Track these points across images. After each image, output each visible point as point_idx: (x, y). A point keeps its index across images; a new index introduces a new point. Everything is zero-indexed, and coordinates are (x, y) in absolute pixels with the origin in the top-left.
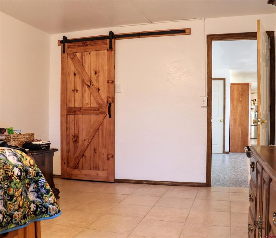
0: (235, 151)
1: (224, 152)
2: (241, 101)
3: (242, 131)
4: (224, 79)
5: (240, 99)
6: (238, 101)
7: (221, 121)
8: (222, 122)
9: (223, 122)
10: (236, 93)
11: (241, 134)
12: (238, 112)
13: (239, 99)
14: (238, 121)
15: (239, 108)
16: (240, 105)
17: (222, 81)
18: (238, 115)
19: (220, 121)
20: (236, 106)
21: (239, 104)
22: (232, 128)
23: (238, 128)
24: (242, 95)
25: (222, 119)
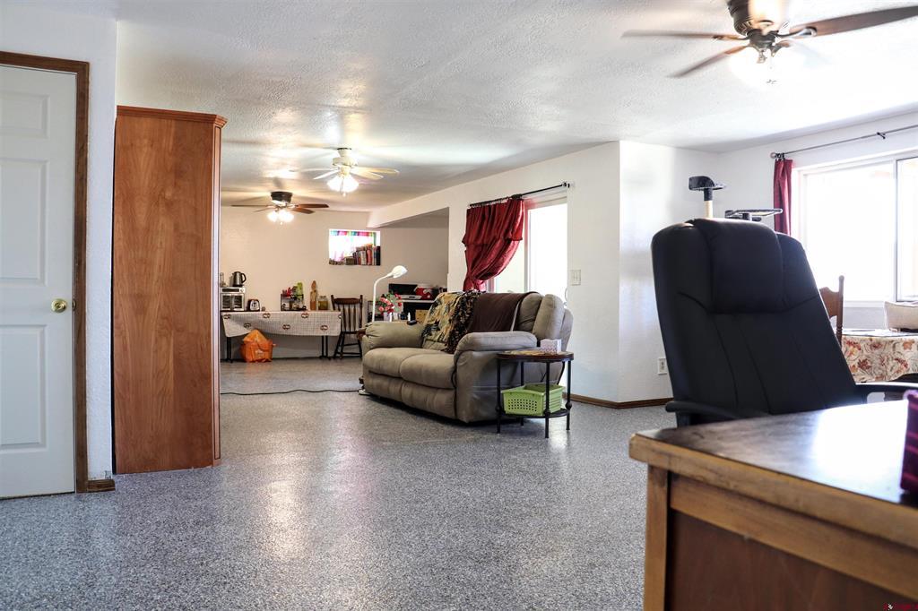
0: (147, 465)
1: (84, 484)
2: (169, 204)
3: (177, 360)
4: (80, 69)
5: (168, 194)
6: (156, 199)
7: (60, 309)
8: (68, 315)
9: (69, 313)
10: (145, 160)
11: (172, 376)
12: (158, 257)
13: (163, 190)
14: (154, 307)
15: (163, 239)
16: (164, 223)
17: (70, 79)
18: (155, 278)
19: (53, 308)
20: (148, 230)
21: (162, 220)
22: (125, 348)
23: (156, 340)
24: (178, 173)
25: (67, 295)
